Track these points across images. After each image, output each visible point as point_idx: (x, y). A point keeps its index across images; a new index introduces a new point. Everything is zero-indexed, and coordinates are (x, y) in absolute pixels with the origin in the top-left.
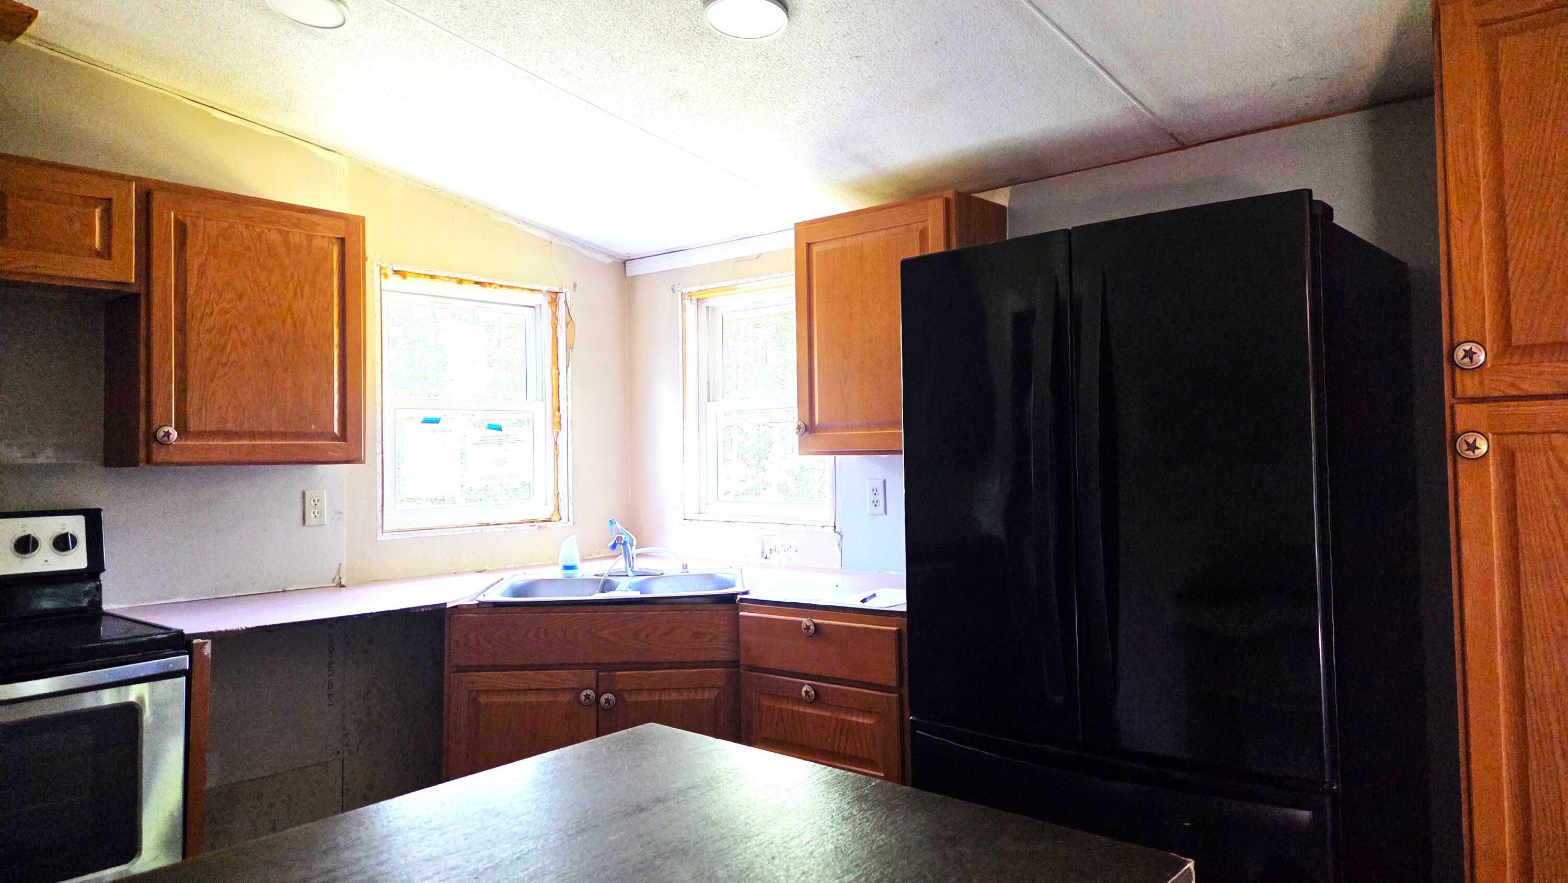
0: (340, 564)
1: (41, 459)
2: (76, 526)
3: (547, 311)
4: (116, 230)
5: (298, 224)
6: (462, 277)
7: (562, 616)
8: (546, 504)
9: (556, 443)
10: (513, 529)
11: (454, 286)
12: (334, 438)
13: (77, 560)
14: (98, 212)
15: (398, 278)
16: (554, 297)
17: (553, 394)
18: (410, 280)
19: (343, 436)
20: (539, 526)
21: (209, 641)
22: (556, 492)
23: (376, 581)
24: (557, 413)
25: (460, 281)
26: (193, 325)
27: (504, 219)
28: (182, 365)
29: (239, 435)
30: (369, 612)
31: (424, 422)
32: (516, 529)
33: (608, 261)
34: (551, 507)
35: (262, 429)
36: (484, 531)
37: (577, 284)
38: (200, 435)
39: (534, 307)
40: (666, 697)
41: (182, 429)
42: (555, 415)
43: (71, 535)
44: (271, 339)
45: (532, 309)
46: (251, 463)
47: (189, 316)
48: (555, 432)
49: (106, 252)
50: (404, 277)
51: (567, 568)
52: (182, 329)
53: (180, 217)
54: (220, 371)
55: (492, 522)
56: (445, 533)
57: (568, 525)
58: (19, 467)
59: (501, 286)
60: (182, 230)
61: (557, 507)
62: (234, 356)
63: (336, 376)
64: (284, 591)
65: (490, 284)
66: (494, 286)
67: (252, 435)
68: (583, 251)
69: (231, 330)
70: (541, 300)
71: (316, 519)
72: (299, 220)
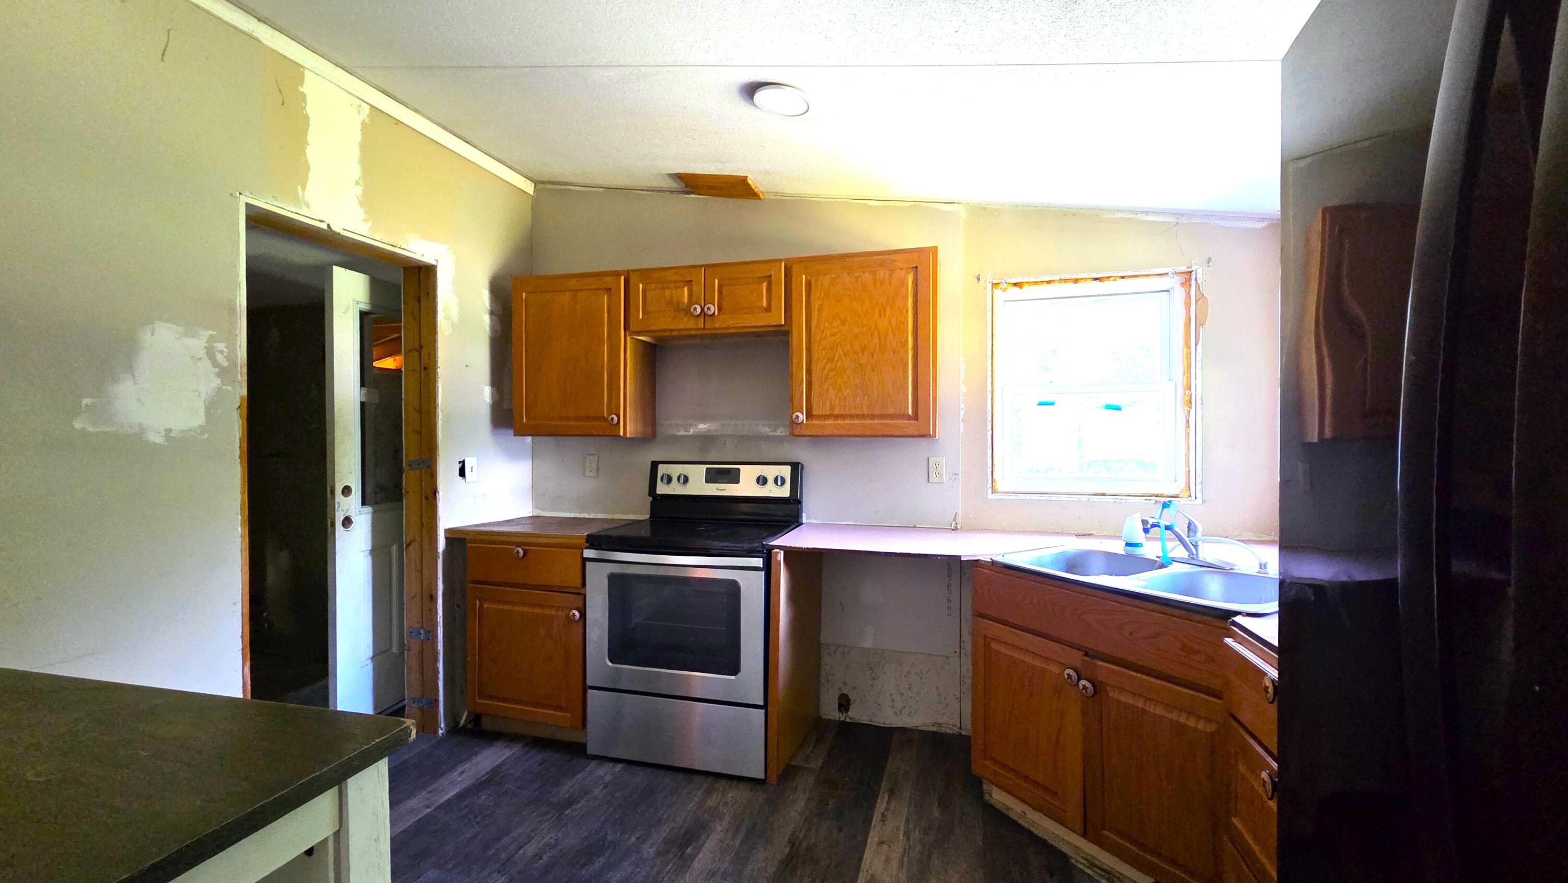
0: (956, 513)
1: (778, 433)
2: (786, 471)
3: (1179, 293)
4: (774, 294)
5: (882, 265)
6: (1078, 277)
7: (1051, 590)
8: (1176, 481)
9: (1188, 422)
10: (1124, 501)
11: (1071, 285)
12: (909, 418)
13: (784, 492)
14: (765, 285)
15: (1016, 289)
16: (1187, 277)
17: (1184, 374)
18: (1026, 288)
19: (916, 416)
20: (1156, 501)
21: (782, 552)
22: (1187, 469)
23: (986, 530)
24: (1187, 392)
25: (1076, 281)
26: (815, 346)
27: (1119, 215)
28: (809, 372)
29: (843, 417)
30: (894, 552)
31: (1039, 404)
32: (1128, 501)
33: (1265, 224)
34: (1182, 483)
35: (857, 412)
36: (1091, 500)
37: (1212, 258)
38: (820, 417)
39: (1168, 291)
40: (1150, 708)
41: (809, 415)
42: (1185, 394)
43: (781, 477)
44: (863, 349)
45: (1167, 293)
46: (848, 436)
47: (812, 340)
48: (1186, 411)
49: (768, 309)
50: (1021, 288)
51: (1128, 544)
52: (809, 349)
53: (809, 277)
54: (831, 374)
55: (1108, 492)
56: (1050, 499)
57: (1195, 503)
58: (769, 436)
59: (1123, 277)
60: (809, 284)
61: (1187, 484)
62: (839, 364)
63: (910, 372)
64: (915, 527)
65: (1108, 277)
66: (1111, 279)
67: (851, 417)
68: (1222, 223)
69: (837, 346)
70: (1173, 283)
71: (937, 478)
72: (882, 260)
